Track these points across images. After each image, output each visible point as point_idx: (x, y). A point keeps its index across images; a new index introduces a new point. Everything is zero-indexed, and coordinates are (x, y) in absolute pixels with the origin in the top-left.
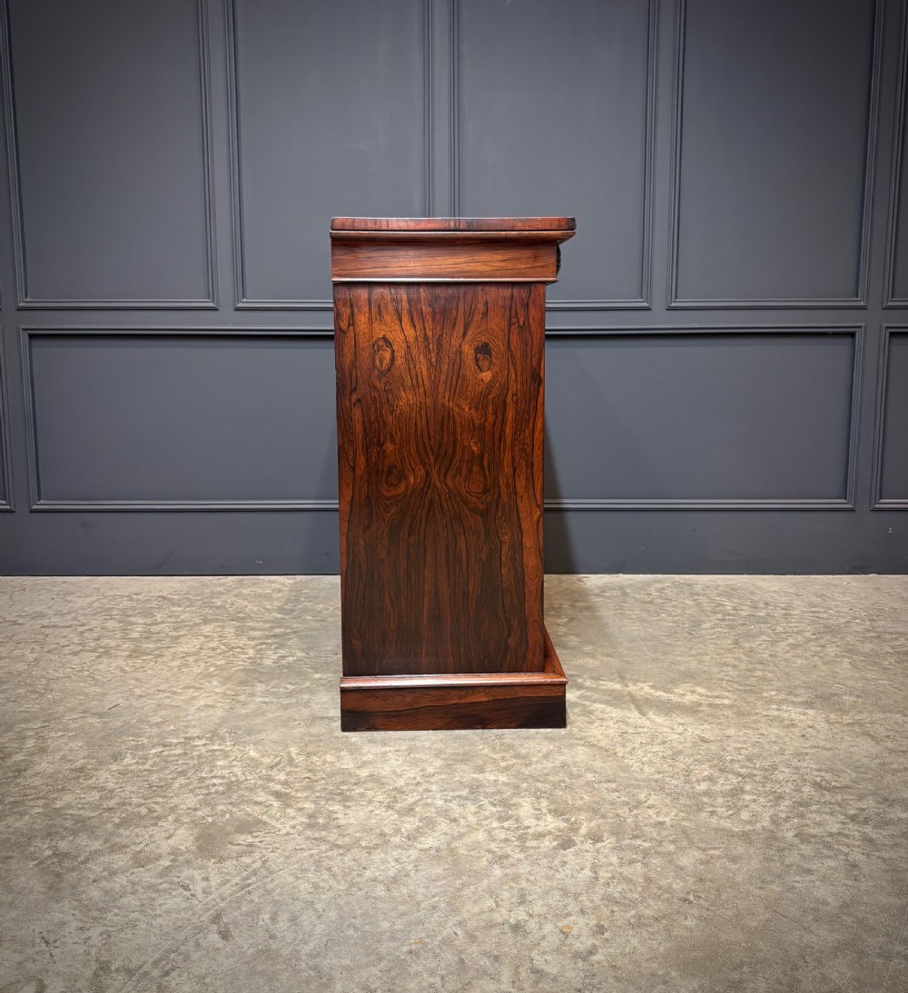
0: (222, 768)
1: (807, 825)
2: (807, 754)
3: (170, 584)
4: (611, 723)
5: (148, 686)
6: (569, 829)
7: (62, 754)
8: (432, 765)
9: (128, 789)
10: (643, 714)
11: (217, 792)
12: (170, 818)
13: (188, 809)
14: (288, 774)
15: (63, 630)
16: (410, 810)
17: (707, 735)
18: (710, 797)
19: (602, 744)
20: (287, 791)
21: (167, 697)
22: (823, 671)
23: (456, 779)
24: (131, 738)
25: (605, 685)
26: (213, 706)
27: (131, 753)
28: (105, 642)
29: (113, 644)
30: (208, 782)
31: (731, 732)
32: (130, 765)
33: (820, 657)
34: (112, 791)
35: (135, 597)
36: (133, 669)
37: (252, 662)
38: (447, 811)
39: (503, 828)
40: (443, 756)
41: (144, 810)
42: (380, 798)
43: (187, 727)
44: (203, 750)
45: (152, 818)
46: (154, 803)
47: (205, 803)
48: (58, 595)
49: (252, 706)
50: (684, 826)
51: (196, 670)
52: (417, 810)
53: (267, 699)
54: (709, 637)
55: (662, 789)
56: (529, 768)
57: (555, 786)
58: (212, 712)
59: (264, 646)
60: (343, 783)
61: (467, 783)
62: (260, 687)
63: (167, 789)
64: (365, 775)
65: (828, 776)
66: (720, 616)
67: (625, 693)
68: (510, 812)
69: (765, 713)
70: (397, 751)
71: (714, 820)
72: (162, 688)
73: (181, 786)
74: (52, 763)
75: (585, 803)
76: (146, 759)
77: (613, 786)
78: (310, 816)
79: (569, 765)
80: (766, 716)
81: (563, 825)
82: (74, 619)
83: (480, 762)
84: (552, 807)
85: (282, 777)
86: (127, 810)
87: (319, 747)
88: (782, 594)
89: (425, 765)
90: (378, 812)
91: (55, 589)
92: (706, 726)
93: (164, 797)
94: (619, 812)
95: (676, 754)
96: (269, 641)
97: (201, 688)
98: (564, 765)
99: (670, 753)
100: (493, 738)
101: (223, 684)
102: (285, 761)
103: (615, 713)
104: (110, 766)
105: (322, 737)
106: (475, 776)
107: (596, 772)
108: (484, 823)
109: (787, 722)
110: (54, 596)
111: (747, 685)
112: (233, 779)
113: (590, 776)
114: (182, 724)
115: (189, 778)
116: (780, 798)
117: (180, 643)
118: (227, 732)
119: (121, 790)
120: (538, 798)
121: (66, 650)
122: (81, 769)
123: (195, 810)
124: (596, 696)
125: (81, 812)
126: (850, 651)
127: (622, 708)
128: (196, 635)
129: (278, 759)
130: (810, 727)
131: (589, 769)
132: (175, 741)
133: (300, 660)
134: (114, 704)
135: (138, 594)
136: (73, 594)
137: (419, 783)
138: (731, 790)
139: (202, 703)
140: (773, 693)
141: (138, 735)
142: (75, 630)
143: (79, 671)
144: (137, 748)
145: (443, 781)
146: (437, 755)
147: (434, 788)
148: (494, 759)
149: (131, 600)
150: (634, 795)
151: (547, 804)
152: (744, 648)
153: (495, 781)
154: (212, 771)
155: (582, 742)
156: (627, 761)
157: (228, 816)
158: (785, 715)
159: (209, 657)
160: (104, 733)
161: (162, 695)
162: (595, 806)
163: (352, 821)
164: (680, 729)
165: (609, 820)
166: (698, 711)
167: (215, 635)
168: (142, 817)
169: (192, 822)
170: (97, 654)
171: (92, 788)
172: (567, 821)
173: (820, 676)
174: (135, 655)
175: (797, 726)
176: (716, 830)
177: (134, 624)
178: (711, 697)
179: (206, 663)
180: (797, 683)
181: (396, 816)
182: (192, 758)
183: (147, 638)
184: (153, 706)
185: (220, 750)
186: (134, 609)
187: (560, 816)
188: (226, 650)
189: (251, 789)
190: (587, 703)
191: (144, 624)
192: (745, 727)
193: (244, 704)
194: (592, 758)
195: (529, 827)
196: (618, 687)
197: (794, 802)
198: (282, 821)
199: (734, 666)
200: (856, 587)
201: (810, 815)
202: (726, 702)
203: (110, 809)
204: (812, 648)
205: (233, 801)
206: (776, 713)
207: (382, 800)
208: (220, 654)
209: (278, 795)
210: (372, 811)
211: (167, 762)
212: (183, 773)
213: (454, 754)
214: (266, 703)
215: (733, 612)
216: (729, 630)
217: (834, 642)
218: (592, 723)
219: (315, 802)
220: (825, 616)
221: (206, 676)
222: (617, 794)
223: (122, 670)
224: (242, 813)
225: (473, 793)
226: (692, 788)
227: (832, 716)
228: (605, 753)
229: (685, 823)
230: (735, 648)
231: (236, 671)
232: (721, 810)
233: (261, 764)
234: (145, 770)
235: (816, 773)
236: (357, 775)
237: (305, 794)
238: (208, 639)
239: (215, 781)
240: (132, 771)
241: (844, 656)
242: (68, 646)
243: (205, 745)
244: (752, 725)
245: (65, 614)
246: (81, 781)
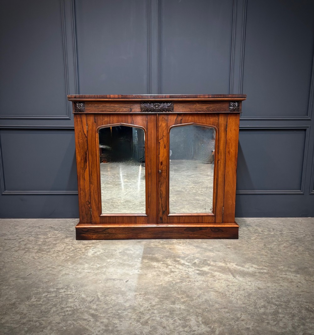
0: (71, 302)
1: (307, 329)
2: (300, 295)
3: (54, 222)
4: (222, 281)
5: (44, 265)
6: (211, 331)
7: (7, 297)
8: (154, 301)
9: (32, 313)
10: (234, 277)
11: (68, 314)
12: (49, 328)
13: (56, 323)
14: (97, 305)
15: (13, 241)
16: (146, 323)
17: (261, 286)
18: (266, 315)
19: (220, 291)
20: (97, 313)
21: (51, 270)
22: (300, 258)
23: (164, 307)
24: (35, 289)
25: (218, 264)
26: (68, 274)
27: (35, 296)
28: (28, 246)
29: (31, 247)
30: (65, 309)
31: (269, 285)
32: (34, 302)
33: (297, 251)
34: (25, 315)
35: (41, 227)
36: (38, 258)
37: (84, 255)
38: (161, 323)
39: (184, 331)
40: (158, 297)
41: (38, 324)
42: (134, 317)
43: (58, 283)
44: (64, 294)
45: (41, 328)
46: (42, 320)
47: (64, 320)
48: (12, 226)
49: (83, 274)
50: (258, 330)
51: (62, 258)
52: (149, 322)
53: (89, 271)
54: (254, 243)
55: (246, 311)
56: (193, 302)
57: (204, 310)
58: (68, 277)
59: (88, 248)
60: (119, 309)
61: (168, 309)
62: (86, 266)
63: (48, 313)
64: (128, 305)
65: (311, 305)
66: (257, 234)
67: (227, 267)
68: (187, 323)
69: (281, 276)
70: (140, 294)
71: (269, 327)
72: (49, 266)
73: (54, 312)
74: (2, 301)
75: (216, 319)
76: (40, 299)
77: (227, 310)
78: (106, 326)
79: (208, 301)
80: (282, 277)
81: (209, 329)
82: (17, 236)
83: (173, 300)
84: (203, 321)
85: (95, 307)
86: (31, 324)
87: (109, 292)
88: (278, 225)
89: (152, 301)
90: (133, 323)
91: (11, 224)
92: (259, 282)
93: (47, 317)
94: (231, 323)
95: (250, 295)
96: (90, 245)
97: (64, 266)
98: (206, 301)
99: (247, 294)
100: (178, 288)
101: (72, 264)
102: (96, 299)
103: (224, 276)
104: (26, 302)
105: (110, 288)
106: (172, 306)
107: (219, 304)
108: (177, 329)
109: (290, 280)
110: (11, 227)
111: (272, 264)
112: (75, 308)
113: (217, 306)
114: (55, 282)
115: (57, 308)
116: (294, 316)
117: (57, 246)
118: (73, 286)
119: (29, 313)
120: (197, 316)
121: (13, 250)
122: (14, 304)
123: (59, 323)
124: (215, 269)
125: (12, 325)
126: (308, 249)
127: (226, 274)
128: (63, 243)
129: (93, 298)
130: (299, 282)
131: (216, 302)
132: (52, 290)
133: (102, 253)
134: (30, 273)
135: (42, 226)
136: (18, 226)
137: (149, 309)
138: (274, 312)
139: (64, 273)
140: (283, 267)
141: (38, 288)
142: (17, 241)
143: (17, 259)
144: (37, 294)
145: (159, 308)
146: (156, 296)
147: (156, 311)
148: (179, 298)
149: (39, 228)
150: (235, 315)
151: (201, 319)
152: (268, 248)
153: (180, 308)
154: (67, 304)
155: (212, 290)
156: (231, 298)
157: (72, 326)
158: (289, 277)
159: (68, 252)
160: (24, 287)
161: (49, 269)
162: (221, 320)
163: (123, 328)
164: (250, 283)
165: (227, 327)
166: (255, 275)
167: (70, 243)
168: (37, 327)
169: (57, 329)
170: (25, 251)
171: (17, 313)
172: (210, 327)
173: (299, 260)
174: (39, 251)
175: (294, 282)
176: (271, 332)
177: (40, 238)
178: (259, 269)
179: (66, 255)
180: (290, 263)
181: (141, 326)
182: (59, 298)
183: (45, 244)
184: (45, 274)
185: (70, 294)
186: (40, 232)
187: (207, 325)
188: (74, 249)
189: (82, 313)
190: (213, 272)
191: (43, 238)
192: (274, 282)
193: (80, 273)
194: (217, 297)
195: (195, 331)
196: (223, 265)
197: (300, 318)
198: (95, 328)
199: (266, 255)
200: (304, 222)
201: (307, 324)
202: (265, 271)
203: (24, 324)
204: (293, 248)
205: (75, 318)
206: (285, 276)
207: (135, 318)
208: (72, 251)
209: (93, 315)
210: (131, 323)
211: (49, 300)
212: (55, 305)
213: (163, 296)
214: (89, 272)
215: (262, 233)
216: (261, 240)
217: (301, 245)
218: (215, 281)
219: (108, 319)
220: (295, 234)
221: (66, 261)
222: (228, 314)
223: (34, 258)
224: (78, 325)
225: (171, 314)
226: (258, 311)
227: (307, 277)
228: (222, 295)
229: (258, 328)
230: (265, 247)
231: (78, 258)
232: (271, 322)
233: (87, 301)
234: (40, 304)
235: (305, 304)
236: (125, 306)
237: (104, 315)
238: (67, 245)
239: (68, 309)
240: (34, 305)
241: (306, 251)
242: (14, 248)
243: (64, 292)
244: (277, 281)
245: (14, 234)
246: (13, 310)
